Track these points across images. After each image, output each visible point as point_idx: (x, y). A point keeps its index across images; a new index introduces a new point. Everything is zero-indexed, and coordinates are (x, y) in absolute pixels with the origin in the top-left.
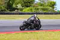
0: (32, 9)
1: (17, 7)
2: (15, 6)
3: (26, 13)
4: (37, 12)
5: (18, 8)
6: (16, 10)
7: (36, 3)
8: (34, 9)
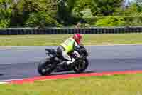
0: (116, 20)
1: (82, 15)
3: (103, 29)
4: (130, 27)
8: (121, 20)
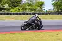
2: (2, 6)
5: (5, 8)
6: (3, 11)
7: (23, 3)
